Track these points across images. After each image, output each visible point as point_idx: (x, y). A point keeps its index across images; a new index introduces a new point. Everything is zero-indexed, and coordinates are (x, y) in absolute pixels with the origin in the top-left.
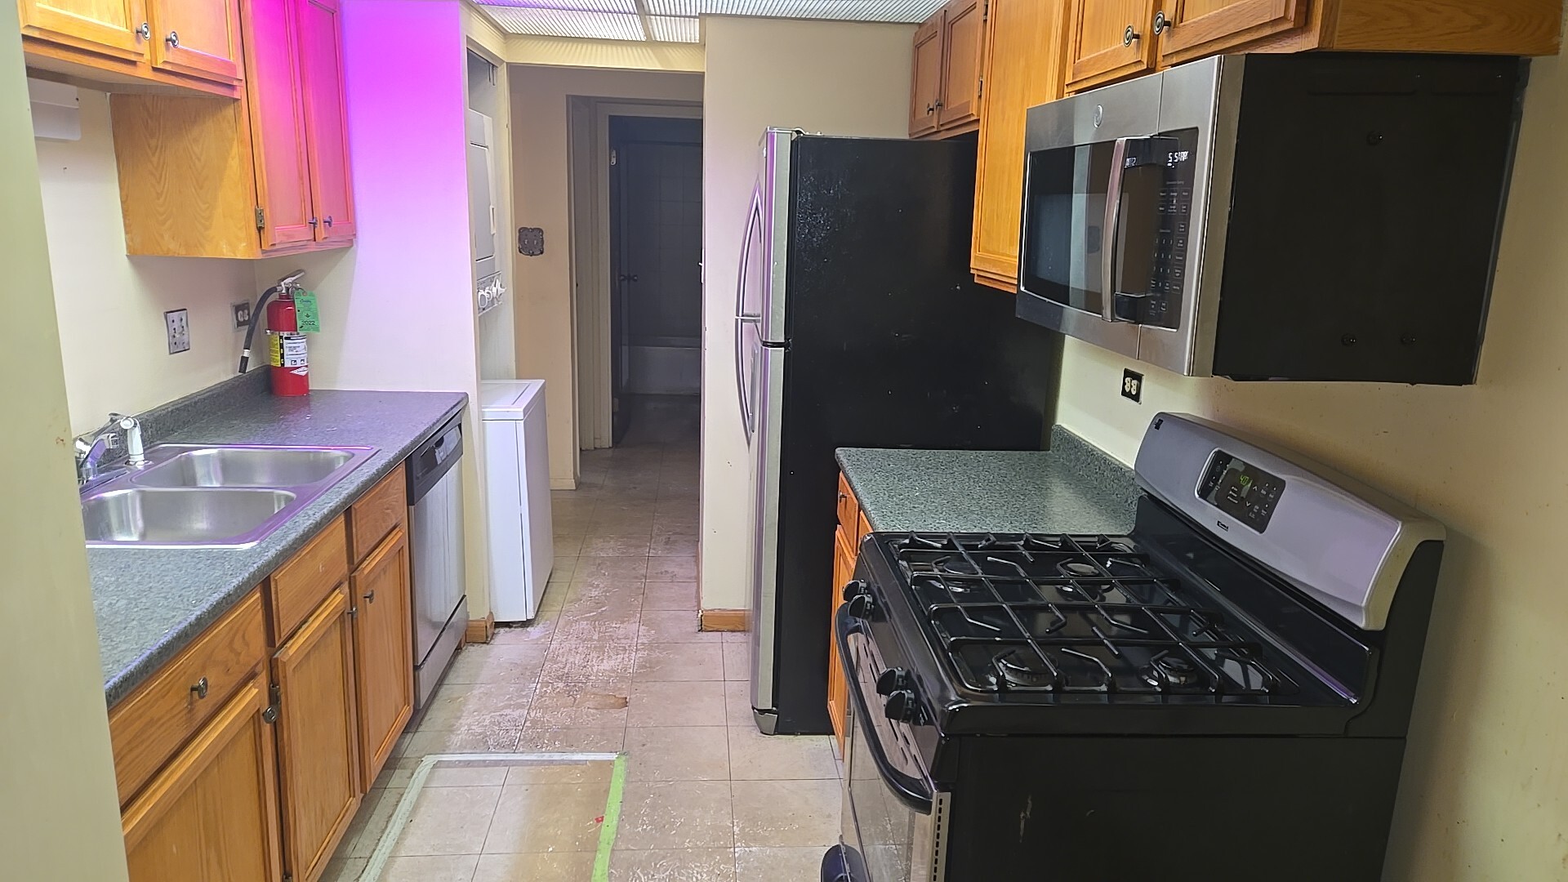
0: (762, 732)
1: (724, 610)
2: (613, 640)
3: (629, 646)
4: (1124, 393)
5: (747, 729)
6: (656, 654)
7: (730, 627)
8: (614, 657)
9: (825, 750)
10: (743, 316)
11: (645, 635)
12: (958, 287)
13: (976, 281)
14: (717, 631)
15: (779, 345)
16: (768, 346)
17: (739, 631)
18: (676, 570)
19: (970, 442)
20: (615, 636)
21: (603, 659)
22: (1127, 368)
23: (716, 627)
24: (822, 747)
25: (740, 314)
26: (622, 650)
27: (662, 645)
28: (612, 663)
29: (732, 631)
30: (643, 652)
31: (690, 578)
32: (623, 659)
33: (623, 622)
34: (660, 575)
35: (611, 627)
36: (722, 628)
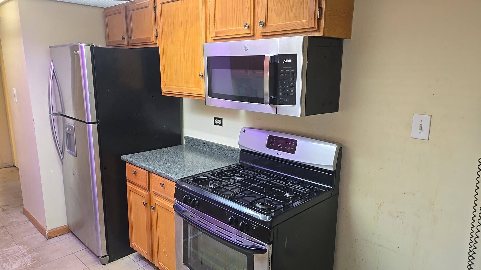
0: (103, 264)
1: (57, 228)
2: (10, 256)
3: (20, 255)
4: (215, 124)
5: (97, 266)
6: (35, 254)
7: (61, 234)
8: (16, 262)
9: (130, 261)
10: (53, 113)
11: (24, 250)
12: (153, 97)
13: (162, 95)
14: (55, 237)
15: (94, 123)
16: (90, 124)
17: (64, 234)
18: (17, 220)
19: (162, 146)
20: (9, 254)
21: (11, 265)
22: (215, 117)
23: (54, 236)
24: (128, 260)
25: (52, 113)
26: (18, 258)
27: (35, 250)
28: (17, 264)
29: (62, 235)
30: (28, 256)
31: (26, 221)
32: (21, 261)
33: (8, 247)
34: (10, 224)
35: (4, 251)
36: (57, 235)
